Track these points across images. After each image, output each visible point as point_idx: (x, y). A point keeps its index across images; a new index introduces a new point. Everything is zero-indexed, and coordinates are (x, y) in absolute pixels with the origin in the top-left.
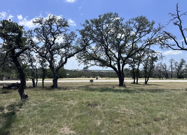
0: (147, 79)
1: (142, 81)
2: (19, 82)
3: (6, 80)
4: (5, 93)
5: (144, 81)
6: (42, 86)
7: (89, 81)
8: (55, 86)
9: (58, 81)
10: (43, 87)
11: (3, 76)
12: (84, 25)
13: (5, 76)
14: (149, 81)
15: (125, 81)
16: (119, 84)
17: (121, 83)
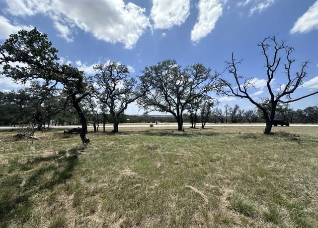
1: (199, 125)
2: (81, 127)
3: (67, 125)
4: (67, 137)
5: (201, 125)
6: (103, 130)
7: (149, 126)
8: (115, 131)
9: (119, 126)
10: (104, 132)
11: (64, 121)
12: (144, 72)
13: (66, 121)
14: (205, 125)
15: (183, 126)
16: (178, 128)
17: (180, 128)
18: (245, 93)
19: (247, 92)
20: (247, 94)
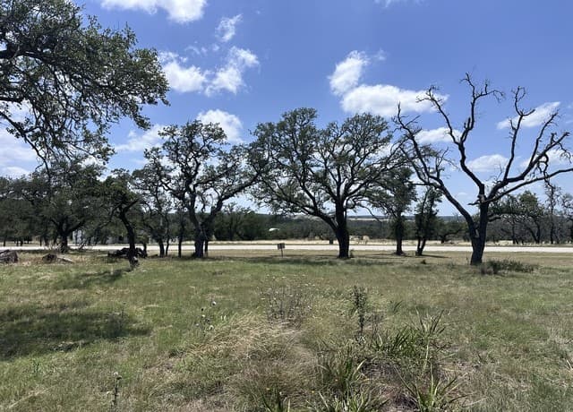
0: (421, 242)
6: (177, 255)
8: (198, 254)
10: (180, 257)
12: (256, 133)
13: (112, 235)
18: (437, 179)
19: (440, 178)
20: (440, 182)
